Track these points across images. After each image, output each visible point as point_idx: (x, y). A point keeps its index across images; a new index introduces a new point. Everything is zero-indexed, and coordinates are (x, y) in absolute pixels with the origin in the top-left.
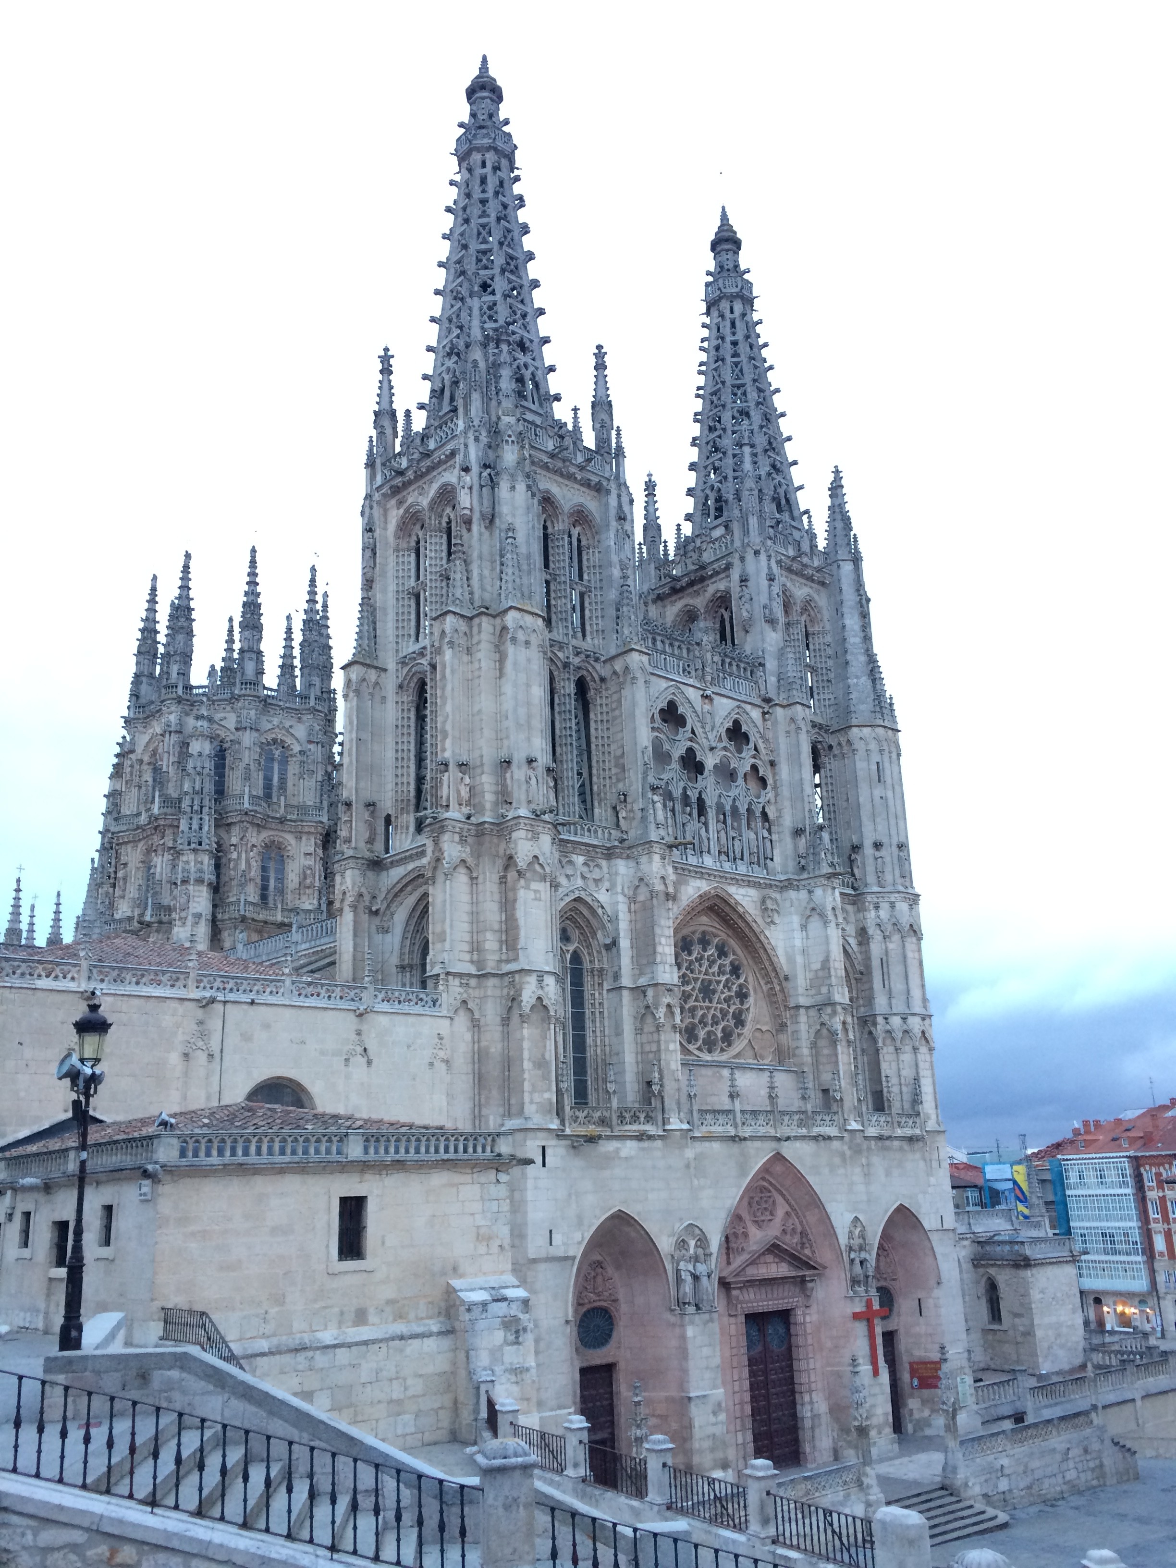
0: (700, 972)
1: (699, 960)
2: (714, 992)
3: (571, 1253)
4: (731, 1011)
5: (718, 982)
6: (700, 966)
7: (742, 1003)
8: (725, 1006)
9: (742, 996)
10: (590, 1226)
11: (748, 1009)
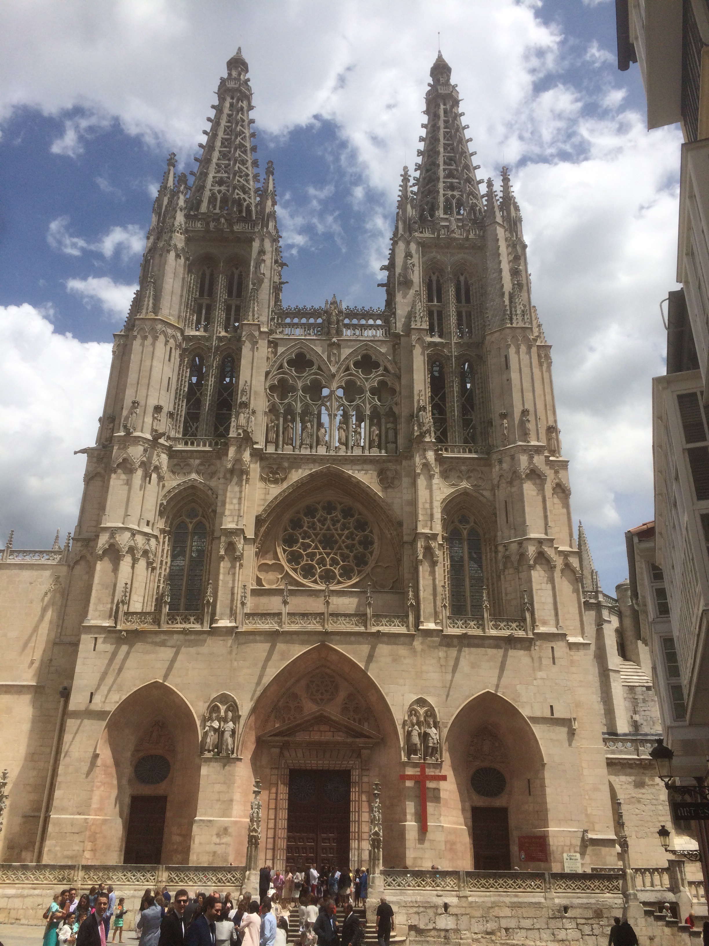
0: (321, 529)
1: (323, 521)
2: (336, 542)
3: (108, 709)
4: (352, 554)
5: (340, 536)
6: (324, 525)
7: (366, 548)
8: (346, 551)
9: (367, 543)
10: (128, 692)
11: (371, 553)
